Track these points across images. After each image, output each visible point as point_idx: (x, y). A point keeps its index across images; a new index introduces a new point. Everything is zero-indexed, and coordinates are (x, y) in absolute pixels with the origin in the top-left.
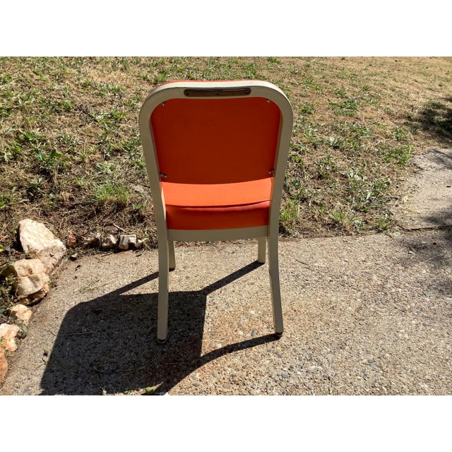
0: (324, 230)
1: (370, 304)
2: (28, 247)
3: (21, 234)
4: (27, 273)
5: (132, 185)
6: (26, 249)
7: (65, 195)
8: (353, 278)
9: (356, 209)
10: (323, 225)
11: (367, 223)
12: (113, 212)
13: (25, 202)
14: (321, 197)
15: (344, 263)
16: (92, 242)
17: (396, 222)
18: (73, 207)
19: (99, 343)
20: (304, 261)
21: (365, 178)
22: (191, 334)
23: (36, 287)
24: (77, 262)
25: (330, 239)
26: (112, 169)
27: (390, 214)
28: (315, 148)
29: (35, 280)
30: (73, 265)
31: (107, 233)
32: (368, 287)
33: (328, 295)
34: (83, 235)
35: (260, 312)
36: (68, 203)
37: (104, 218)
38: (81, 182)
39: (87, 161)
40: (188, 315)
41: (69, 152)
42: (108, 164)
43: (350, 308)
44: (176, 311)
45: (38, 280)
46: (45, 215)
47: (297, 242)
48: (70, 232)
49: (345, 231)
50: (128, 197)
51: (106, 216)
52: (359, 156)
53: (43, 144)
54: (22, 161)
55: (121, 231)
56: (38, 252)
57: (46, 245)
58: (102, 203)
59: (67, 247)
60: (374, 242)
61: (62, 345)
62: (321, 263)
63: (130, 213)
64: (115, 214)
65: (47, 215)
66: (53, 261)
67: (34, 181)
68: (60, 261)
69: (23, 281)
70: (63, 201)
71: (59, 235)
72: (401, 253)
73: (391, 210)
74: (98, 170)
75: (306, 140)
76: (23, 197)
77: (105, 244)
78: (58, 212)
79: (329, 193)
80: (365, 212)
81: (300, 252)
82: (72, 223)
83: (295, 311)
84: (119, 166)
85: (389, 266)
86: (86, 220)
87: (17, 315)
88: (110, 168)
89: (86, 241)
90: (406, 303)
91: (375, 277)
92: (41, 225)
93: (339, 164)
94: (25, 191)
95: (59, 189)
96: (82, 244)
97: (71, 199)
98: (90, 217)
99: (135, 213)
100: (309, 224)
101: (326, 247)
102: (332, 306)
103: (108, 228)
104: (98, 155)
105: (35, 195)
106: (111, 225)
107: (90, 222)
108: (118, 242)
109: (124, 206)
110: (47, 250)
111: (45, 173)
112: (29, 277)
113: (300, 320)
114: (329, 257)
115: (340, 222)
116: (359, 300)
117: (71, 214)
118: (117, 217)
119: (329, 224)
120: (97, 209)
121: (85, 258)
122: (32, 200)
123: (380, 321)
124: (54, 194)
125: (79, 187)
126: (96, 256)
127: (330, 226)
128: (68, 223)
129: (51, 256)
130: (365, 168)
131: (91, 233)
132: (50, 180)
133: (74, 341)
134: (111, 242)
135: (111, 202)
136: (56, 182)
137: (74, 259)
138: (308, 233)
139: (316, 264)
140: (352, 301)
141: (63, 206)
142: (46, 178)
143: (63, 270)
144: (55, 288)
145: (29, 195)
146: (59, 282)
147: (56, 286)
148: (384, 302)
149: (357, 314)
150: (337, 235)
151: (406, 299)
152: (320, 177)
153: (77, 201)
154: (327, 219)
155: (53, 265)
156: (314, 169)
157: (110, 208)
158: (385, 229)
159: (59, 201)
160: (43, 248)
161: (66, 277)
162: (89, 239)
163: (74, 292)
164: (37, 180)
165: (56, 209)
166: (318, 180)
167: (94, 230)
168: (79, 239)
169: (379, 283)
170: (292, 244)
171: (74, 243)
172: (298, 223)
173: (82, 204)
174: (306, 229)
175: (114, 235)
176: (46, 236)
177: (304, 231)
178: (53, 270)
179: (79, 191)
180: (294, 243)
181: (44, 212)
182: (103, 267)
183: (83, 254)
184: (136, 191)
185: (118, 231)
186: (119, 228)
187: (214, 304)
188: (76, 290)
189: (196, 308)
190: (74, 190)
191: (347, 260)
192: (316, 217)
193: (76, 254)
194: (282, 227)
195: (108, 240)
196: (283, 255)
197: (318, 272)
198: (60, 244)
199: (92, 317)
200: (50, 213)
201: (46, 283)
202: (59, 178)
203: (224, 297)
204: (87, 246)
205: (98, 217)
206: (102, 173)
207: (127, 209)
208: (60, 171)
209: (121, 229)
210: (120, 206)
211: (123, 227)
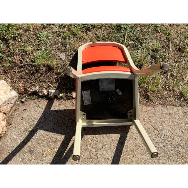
0: (173, 99)
5: (58, 52)
7: (17, 58)
8: (184, 149)
10: (174, 95)
12: (46, 72)
14: (177, 69)
15: (181, 133)
16: (33, 92)
18: (22, 67)
20: (156, 127)
24: (24, 105)
25: (175, 108)
30: (22, 107)
31: (41, 87)
34: (28, 88)
36: (19, 64)
37: (41, 76)
38: (26, 49)
39: (31, 29)
47: (155, 108)
48: (20, 85)
50: (54, 63)
51: (42, 75)
55: (50, 86)
58: (40, 66)
59: (20, 94)
63: (56, 74)
64: (47, 74)
65: (6, 73)
66: (11, 105)
68: (15, 103)
70: (16, 63)
71: (14, 88)
74: (38, 38)
77: (40, 94)
79: (183, 67)
81: (156, 118)
82: (22, 78)
84: (51, 35)
86: (29, 76)
88: (46, 36)
95: (13, 53)
96: (27, 93)
97: (21, 61)
98: (33, 74)
99: (59, 75)
100: (165, 93)
103: (43, 84)
106: (45, 81)
107: (32, 77)
108: (48, 93)
109: (53, 69)
110: (5, 102)
111: (5, 40)
114: (173, 126)
115: (185, 96)
117: (21, 71)
118: (48, 76)
119: (178, 96)
120: (36, 69)
121: (29, 102)
124: (10, 57)
125: (25, 52)
126: (36, 100)
127: (178, 97)
128: (19, 78)
129: (8, 103)
131: (33, 86)
132: (8, 47)
134: (44, 93)
135: (45, 65)
136: (11, 47)
137: (23, 102)
138: (163, 100)
139: (164, 132)
141: (16, 66)
142: (5, 44)
143: (16, 110)
144: (10, 126)
146: (13, 121)
150: (181, 105)
152: (180, 50)
153: (24, 63)
154: (177, 90)
155: (11, 107)
156: (177, 41)
157: (44, 70)
159: (13, 62)
162: (31, 90)
163: (20, 132)
165: (12, 68)
166: (177, 52)
168: (25, 90)
171: (23, 92)
172: (158, 92)
173: (27, 65)
174: (162, 97)
175: (46, 88)
176: (5, 92)
177: (160, 98)
178: (11, 110)
179: (26, 55)
180: (152, 108)
181: (4, 71)
182: (38, 112)
183: (29, 98)
184: (60, 58)
185: (48, 86)
186: (49, 84)
187: (97, 158)
188: (22, 130)
189: (86, 160)
190: (22, 55)
191: (183, 131)
192: (170, 88)
193: (24, 99)
194: (148, 95)
195: (42, 92)
196: (144, 119)
197: (164, 140)
198: (14, 94)
199: (28, 155)
200: (9, 71)
201: (4, 127)
202: (13, 45)
203: (104, 152)
204: (30, 94)
205: (37, 75)
206: (40, 41)
207: (55, 71)
208: (14, 39)
209: (50, 85)
210: (50, 69)
211: (51, 83)
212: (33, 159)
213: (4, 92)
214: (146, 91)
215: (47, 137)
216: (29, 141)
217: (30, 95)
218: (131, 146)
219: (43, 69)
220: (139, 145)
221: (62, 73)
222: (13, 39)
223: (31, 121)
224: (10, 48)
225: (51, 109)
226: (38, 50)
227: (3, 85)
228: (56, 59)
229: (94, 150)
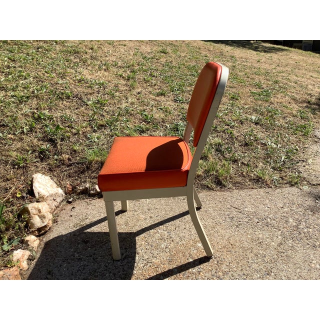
0: (251, 183)
1: (288, 241)
2: (39, 193)
3: (34, 184)
4: (37, 212)
6: (37, 195)
7: (65, 156)
8: (274, 220)
9: (274, 168)
10: (250, 180)
11: (282, 179)
12: (98, 168)
13: (37, 161)
14: (247, 159)
15: (267, 209)
16: (83, 190)
17: (304, 178)
18: (70, 165)
19: (87, 266)
20: (237, 207)
21: (279, 145)
22: (154, 260)
23: (43, 222)
24: (72, 205)
25: (255, 190)
26: (98, 138)
27: (300, 172)
28: (242, 124)
29: (42, 217)
30: (70, 207)
31: (93, 184)
32: (286, 228)
33: (256, 233)
34: (77, 185)
36: (67, 162)
37: (92, 173)
38: (76, 148)
39: (81, 132)
40: (152, 246)
41: (68, 127)
42: (95, 135)
43: (273, 243)
44: (143, 243)
45: (45, 218)
46: (50, 170)
47: (231, 192)
48: (68, 183)
49: (267, 184)
51: (94, 172)
52: (274, 130)
53: (51, 121)
54: (36, 132)
56: (45, 197)
57: (51, 192)
58: (90, 163)
59: (66, 194)
60: (289, 193)
61: (61, 266)
62: (250, 209)
65: (52, 171)
66: (56, 204)
67: (44, 147)
68: (60, 203)
69: (34, 219)
70: (64, 161)
71: (60, 185)
72: (310, 202)
73: (300, 170)
74: (89, 139)
75: (235, 118)
76: (36, 158)
77: (92, 192)
78: (60, 169)
79: (253, 156)
80: (281, 170)
81: (234, 200)
82: (70, 177)
83: (232, 245)
84: (103, 136)
85: (301, 211)
86: (79, 174)
87: (29, 243)
89: (79, 189)
90: (316, 240)
91: (291, 220)
92: (48, 178)
93: (260, 135)
94: (37, 154)
95: (61, 152)
96: (76, 192)
97: (69, 159)
98: (82, 172)
100: (240, 179)
101: (253, 196)
102: (259, 241)
103: (95, 180)
104: (89, 129)
105: (44, 157)
107: (82, 176)
110: (51, 196)
111: (52, 141)
112: (38, 216)
113: (235, 252)
114: (255, 204)
115: (263, 178)
116: (280, 237)
117: (69, 170)
119: (255, 179)
120: (87, 166)
121: (78, 202)
122: (42, 160)
123: (297, 254)
124: (57, 155)
125: (75, 151)
126: (86, 200)
127: (255, 181)
128: (67, 176)
129: (54, 200)
130: (279, 139)
131: (83, 184)
132: (55, 146)
133: (69, 263)
135: (97, 161)
136: (59, 147)
137: (70, 203)
138: (239, 186)
139: (246, 209)
140: (275, 238)
141: (63, 164)
142: (52, 145)
143: (62, 210)
144: (56, 223)
145: (40, 157)
146: (59, 219)
147: (57, 222)
148: (299, 239)
149: (279, 248)
150: (260, 187)
151: (316, 237)
152: (246, 144)
153: (73, 161)
154: (252, 175)
155: (56, 206)
156: (242, 138)
157: (96, 166)
158: (296, 183)
159: (61, 161)
160: (48, 194)
161: (64, 216)
162: (81, 188)
164: (46, 146)
165: (59, 167)
166: (245, 146)
167: (85, 182)
168: (74, 188)
169: (294, 224)
171: (71, 191)
172: (231, 178)
173: (77, 163)
174: (237, 183)
176: (51, 186)
177: (235, 184)
178: (55, 210)
179: (75, 154)
180: (229, 193)
181: (50, 168)
182: (90, 208)
183: (77, 198)
187: (171, 238)
188: (71, 225)
189: (157, 241)
190: (71, 153)
191: (269, 206)
192: (244, 174)
193: (72, 199)
194: (219, 181)
195: (95, 189)
196: (220, 202)
197: (248, 215)
198: (60, 191)
199: (82, 245)
200: (54, 169)
201: (50, 220)
202: (61, 145)
203: (178, 232)
204: (79, 193)
205: (88, 172)
206: (91, 141)
208: (62, 140)
212: (89, 247)
214: (217, 177)
215: (105, 228)
217: (79, 194)
219: (94, 166)
223: (82, 217)
224: (57, 148)
229: (166, 232)
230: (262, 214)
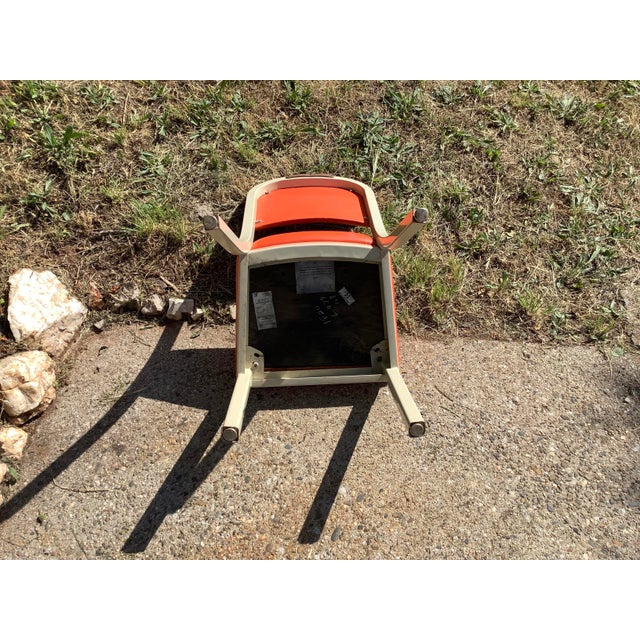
0: (497, 322)
1: (528, 506)
2: (21, 331)
3: (10, 308)
4: (17, 382)
5: (195, 201)
6: (17, 335)
7: (87, 217)
8: (516, 442)
9: (564, 281)
10: (498, 314)
11: (574, 317)
12: (161, 252)
13: (24, 229)
14: (510, 247)
15: (511, 405)
16: (127, 303)
17: (625, 324)
18: (97, 239)
19: (114, 513)
20: (447, 391)
21: (602, 206)
22: (244, 520)
23: (32, 402)
24: (102, 337)
25: (501, 346)
26: (166, 163)
27: (620, 301)
28: (531, 120)
29: (29, 392)
30: (96, 342)
31: (148, 291)
32: (534, 468)
33: (468, 474)
34: (114, 293)
35: (354, 493)
36: (90, 230)
37: (147, 262)
38: (112, 193)
39: (125, 143)
40: (247, 480)
41: (98, 124)
42: (161, 152)
43: (494, 509)
44: (231, 468)
45: (34, 392)
46: (53, 253)
47: (446, 344)
48: (93, 286)
49: (533, 332)
50: (183, 228)
51: (151, 259)
52: (607, 147)
53: (56, 102)
54: (20, 142)
55: (172, 288)
56: (38, 335)
57: (51, 321)
58: (145, 235)
59: (90, 309)
60: (574, 367)
61: (64, 505)
62: (473, 403)
63: (188, 257)
64: (164, 257)
65: (57, 253)
66: (67, 336)
67: (38, 190)
68: (77, 332)
69: (11, 398)
70: (83, 228)
71: (77, 292)
73: (626, 292)
74: (141, 165)
75: (519, 102)
76: (19, 221)
77: (145, 310)
78: (76, 246)
79: (527, 242)
80: (578, 290)
81: (446, 368)
82: (98, 268)
83: (408, 500)
84: (178, 158)
85: (582, 425)
86: (118, 263)
87: (3, 447)
88: (163, 162)
89: (118, 302)
90: (585, 513)
91: (552, 449)
92: (48, 275)
93: (566, 164)
94: (22, 210)
95: (78, 204)
96: (110, 306)
97: (96, 223)
98: (125, 259)
99: (196, 258)
100: (475, 308)
102: (467, 499)
103: (153, 282)
104: (145, 132)
105: (39, 215)
106: (157, 276)
107: (125, 267)
108: (166, 307)
109: (179, 244)
110: (55, 324)
111: (55, 170)
112: (21, 389)
113: (410, 521)
114: (490, 388)
115: (528, 313)
116: (512, 493)
117: (96, 250)
118: (167, 263)
119: (510, 314)
120: (135, 245)
121: (115, 330)
122: (34, 224)
123: (534, 545)
124: (69, 213)
125: (109, 200)
126: (133, 327)
127: (510, 318)
128: (90, 267)
129: (62, 331)
130: (609, 182)
131: (125, 289)
132: (64, 187)
133: (81, 501)
134: (154, 307)
135: (158, 234)
136: (72, 189)
137: (98, 331)
138: (471, 328)
139: (465, 402)
140: (502, 494)
141: (82, 236)
142: (58, 180)
143: (80, 350)
144: (65, 388)
145: (30, 215)
146: (73, 376)
147: (66, 384)
148: (551, 503)
149: (501, 524)
150: (516, 338)
151: (589, 504)
152: (522, 198)
153: (105, 229)
154: (508, 300)
155: (67, 342)
156: (516, 175)
157: (157, 246)
158: (600, 337)
159: (77, 227)
160: (46, 326)
161: (83, 370)
162: (122, 300)
163: (91, 402)
164: (43, 186)
165: (72, 242)
166: (517, 203)
167: (130, 286)
168: (106, 297)
169: (556, 461)
170: (438, 347)
171: (100, 303)
172: (457, 304)
173: (113, 234)
174: (467, 318)
175: (160, 294)
176: (54, 299)
177: (463, 320)
178: (66, 349)
179: (109, 209)
180: (441, 345)
181: (53, 247)
182: (139, 354)
183: (114, 321)
184: (200, 217)
185: (167, 289)
186: (169, 283)
187: (290, 462)
188: (94, 397)
189: (261, 467)
190: (101, 207)
191: (517, 399)
192: (490, 294)
193: (102, 322)
194: (428, 311)
195: (150, 304)
196: (416, 371)
197: (464, 421)
198: (77, 307)
199: (111, 457)
200: (64, 248)
201: (49, 387)
202: (77, 183)
203: (307, 449)
204: (119, 308)
205: (138, 260)
206: (149, 173)
207: (184, 249)
208: (81, 167)
209: (172, 285)
210: (172, 244)
211: (175, 281)
212: (123, 465)
213: (52, 300)
214: (425, 302)
215: (161, 415)
216: (114, 423)
217: (118, 311)
218: (378, 434)
219: (153, 245)
220: (398, 433)
221: (204, 253)
222: (78, 168)
223: (120, 377)
224: (69, 191)
225: (174, 348)
226: (141, 196)
227: (49, 284)
228: (189, 219)
229: (283, 445)
230: (497, 421)
